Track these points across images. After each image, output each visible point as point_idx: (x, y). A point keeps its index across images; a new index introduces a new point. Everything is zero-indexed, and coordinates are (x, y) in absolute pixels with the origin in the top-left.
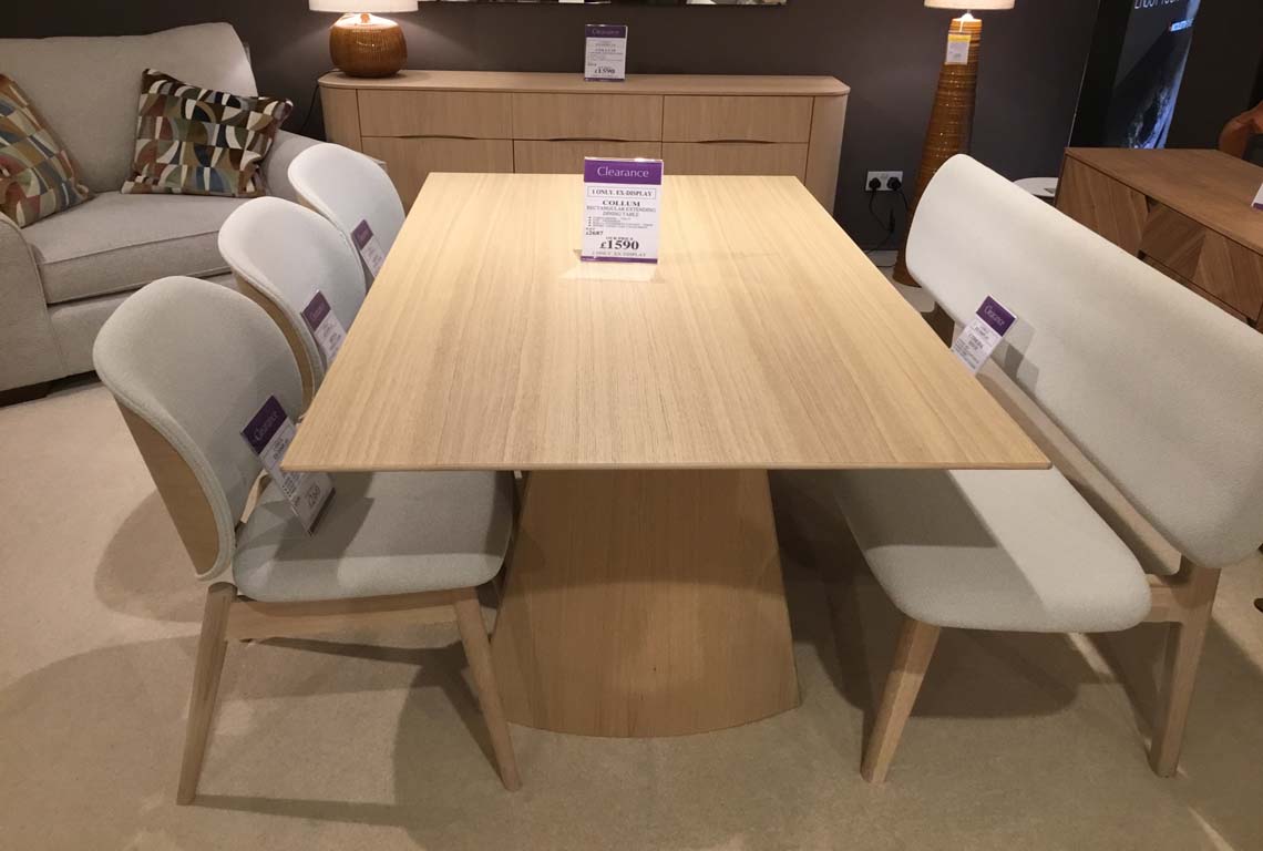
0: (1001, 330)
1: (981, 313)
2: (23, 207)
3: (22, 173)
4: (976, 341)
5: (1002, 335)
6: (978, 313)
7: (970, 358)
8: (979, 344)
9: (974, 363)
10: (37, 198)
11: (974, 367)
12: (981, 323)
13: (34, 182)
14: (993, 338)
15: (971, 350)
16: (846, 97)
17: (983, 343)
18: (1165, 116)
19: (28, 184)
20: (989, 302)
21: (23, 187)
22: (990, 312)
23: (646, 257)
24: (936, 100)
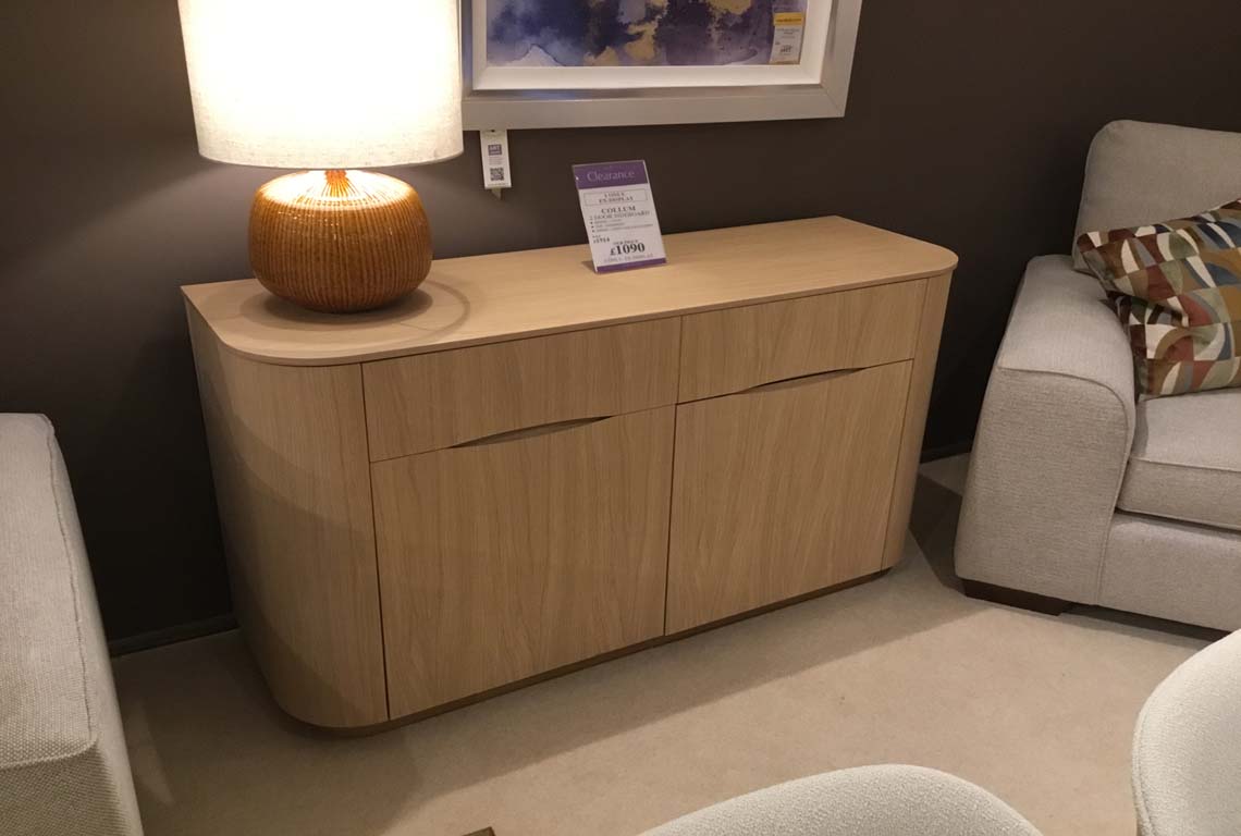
2: (1180, 371)
3: (1206, 328)
10: (1208, 364)
13: (1217, 344)
19: (1206, 343)
21: (1196, 347)
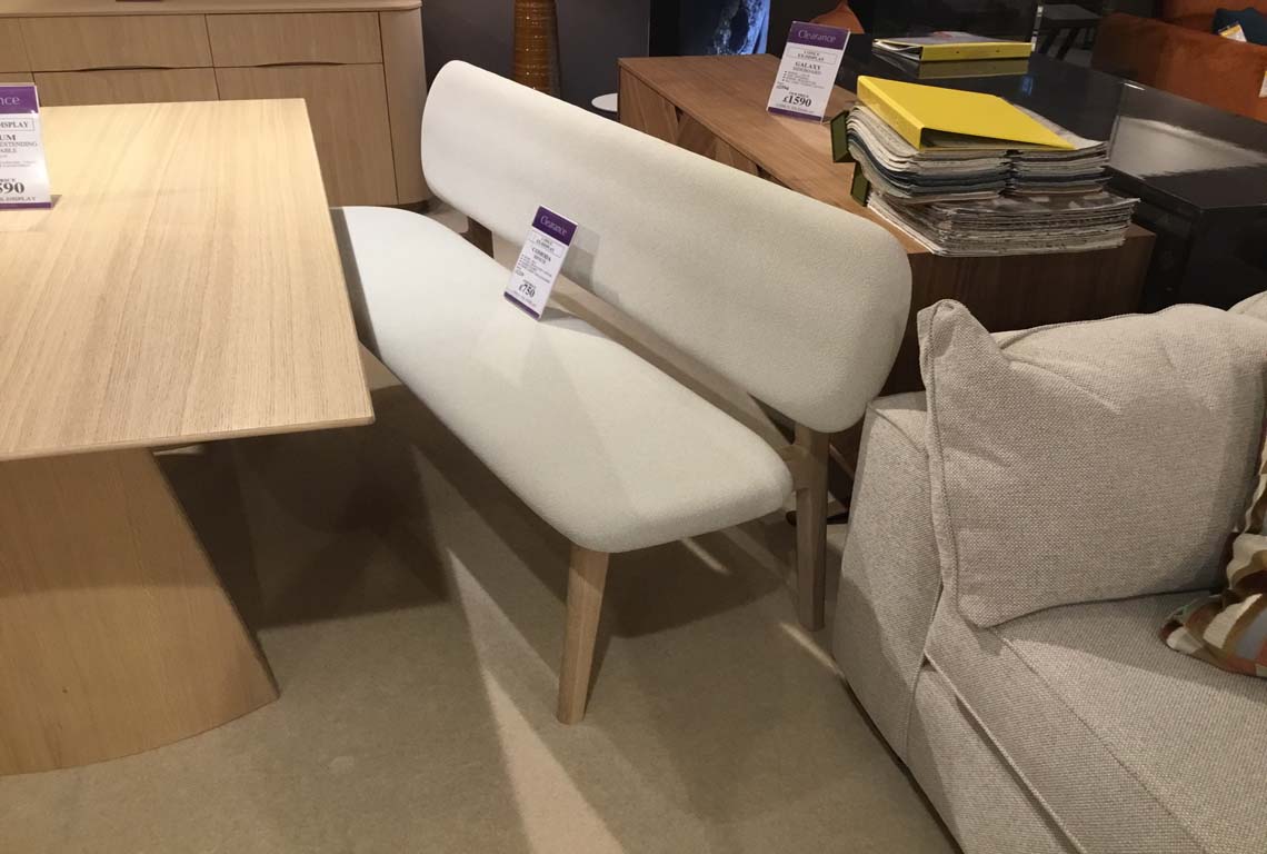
0: (566, 239)
1: (538, 224)
4: (542, 254)
5: (567, 244)
6: (534, 225)
7: (541, 274)
8: (546, 256)
9: (546, 277)
11: (548, 281)
12: (540, 235)
14: (559, 250)
15: (539, 264)
16: (419, 10)
17: (549, 254)
18: (759, 23)
20: (542, 212)
22: (547, 222)
23: (37, 201)
24: (516, 12)
